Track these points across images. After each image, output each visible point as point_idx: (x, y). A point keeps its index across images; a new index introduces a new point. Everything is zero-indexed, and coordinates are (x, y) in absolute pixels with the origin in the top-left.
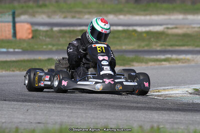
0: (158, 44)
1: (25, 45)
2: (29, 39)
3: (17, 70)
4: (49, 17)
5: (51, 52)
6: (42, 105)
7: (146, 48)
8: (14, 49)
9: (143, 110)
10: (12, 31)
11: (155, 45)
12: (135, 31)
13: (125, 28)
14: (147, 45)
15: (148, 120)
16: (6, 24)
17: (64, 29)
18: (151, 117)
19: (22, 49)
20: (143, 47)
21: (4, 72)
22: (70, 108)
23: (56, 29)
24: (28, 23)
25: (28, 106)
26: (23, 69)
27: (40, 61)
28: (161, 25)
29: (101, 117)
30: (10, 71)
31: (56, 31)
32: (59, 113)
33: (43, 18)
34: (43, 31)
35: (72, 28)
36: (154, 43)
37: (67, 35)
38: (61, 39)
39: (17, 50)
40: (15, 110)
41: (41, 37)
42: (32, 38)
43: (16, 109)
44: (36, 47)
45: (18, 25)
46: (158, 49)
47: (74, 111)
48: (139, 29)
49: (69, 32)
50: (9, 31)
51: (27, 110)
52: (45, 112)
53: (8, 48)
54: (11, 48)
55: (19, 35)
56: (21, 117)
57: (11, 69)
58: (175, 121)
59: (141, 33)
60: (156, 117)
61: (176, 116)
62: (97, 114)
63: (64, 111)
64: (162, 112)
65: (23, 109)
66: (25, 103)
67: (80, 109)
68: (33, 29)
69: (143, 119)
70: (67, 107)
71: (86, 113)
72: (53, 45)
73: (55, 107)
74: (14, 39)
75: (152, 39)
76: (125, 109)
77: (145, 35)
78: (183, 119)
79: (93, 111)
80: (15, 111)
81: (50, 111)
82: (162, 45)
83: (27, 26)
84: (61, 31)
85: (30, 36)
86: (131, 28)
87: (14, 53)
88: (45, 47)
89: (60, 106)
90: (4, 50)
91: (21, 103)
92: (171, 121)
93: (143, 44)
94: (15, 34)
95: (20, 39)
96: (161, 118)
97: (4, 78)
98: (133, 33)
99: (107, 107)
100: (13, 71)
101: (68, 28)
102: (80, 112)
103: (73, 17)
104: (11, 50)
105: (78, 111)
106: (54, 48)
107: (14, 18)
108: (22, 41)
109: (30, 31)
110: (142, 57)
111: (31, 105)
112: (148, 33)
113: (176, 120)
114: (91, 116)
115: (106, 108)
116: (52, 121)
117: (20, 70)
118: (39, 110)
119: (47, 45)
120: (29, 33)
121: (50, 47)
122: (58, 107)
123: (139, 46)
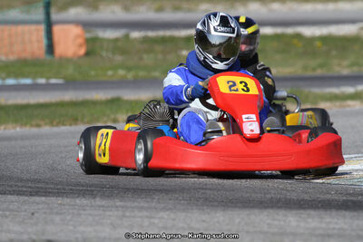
0: (346, 63)
1: (70, 71)
2: (80, 57)
3: (46, 124)
4: (126, 9)
5: (122, 83)
6: (68, 200)
7: (319, 72)
8: (48, 78)
9: (272, 207)
10: (44, 42)
11: (339, 65)
12: (299, 36)
13: (279, 30)
14: (321, 66)
15: (276, 230)
16: (33, 27)
17: (151, 34)
18: (282, 223)
19: (64, 78)
20: (314, 69)
21: (18, 129)
22: (122, 207)
23: (135, 35)
24: (77, 23)
25: (38, 204)
26: (57, 120)
27: (94, 103)
28: (353, 21)
29: (181, 225)
30: (32, 126)
31: (136, 39)
32: (97, 218)
33: (113, 12)
34: (109, 40)
35: (168, 33)
36: (335, 61)
37: (158, 48)
38: (145, 56)
39: (53, 81)
40: (7, 213)
41: (104, 54)
42: (87, 54)
43: (12, 210)
44: (93, 73)
45: (57, 29)
46: (345, 72)
47: (128, 214)
48: (308, 31)
49: (163, 40)
50: (38, 41)
51: (33, 214)
52: (69, 218)
53: (34, 78)
54: (42, 77)
55: (59, 50)
56: (17, 228)
57: (34, 123)
58: (330, 232)
59: (312, 40)
60: (294, 224)
61: (336, 220)
62: (174, 220)
63: (108, 213)
64: (308, 211)
65: (25, 211)
66: (33, 199)
67: (141, 208)
68: (88, 35)
69: (265, 228)
70: (118, 204)
71: (152, 218)
72: (129, 69)
73: (92, 206)
74: (49, 58)
75: (334, 53)
76: (236, 207)
77: (318, 43)
78: (346, 227)
79: (167, 213)
80: (6, 217)
81: (80, 214)
82: (352, 65)
83: (76, 30)
84: (146, 40)
85: (82, 51)
86: (290, 31)
87: (48, 87)
88: (110, 73)
89: (103, 203)
90: (28, 81)
91: (26, 198)
92: (321, 232)
93: (313, 63)
94: (50, 48)
95: (61, 58)
96: (302, 224)
97: (13, 143)
98: (295, 41)
99: (199, 203)
100: (38, 126)
101: (161, 33)
102: (140, 214)
103: (177, 9)
104: (42, 81)
105: (137, 213)
106: (130, 76)
107: (48, 14)
108: (65, 61)
109: (80, 41)
110: (306, 90)
111: (43, 203)
112: (324, 39)
113: (334, 229)
114: (160, 225)
115: (197, 205)
116: (79, 236)
117: (51, 124)
118: (57, 213)
119: (115, 68)
120: (81, 46)
121: (121, 72)
122: (99, 206)
123: (305, 68)
